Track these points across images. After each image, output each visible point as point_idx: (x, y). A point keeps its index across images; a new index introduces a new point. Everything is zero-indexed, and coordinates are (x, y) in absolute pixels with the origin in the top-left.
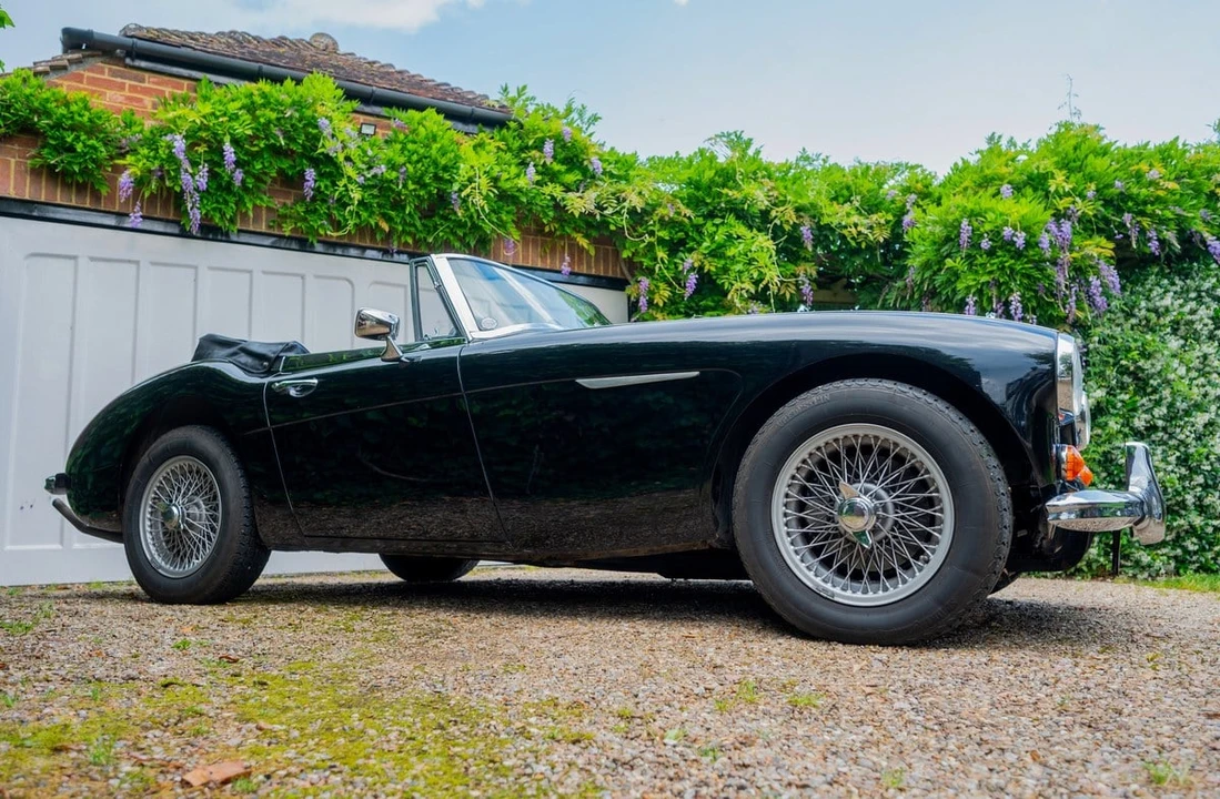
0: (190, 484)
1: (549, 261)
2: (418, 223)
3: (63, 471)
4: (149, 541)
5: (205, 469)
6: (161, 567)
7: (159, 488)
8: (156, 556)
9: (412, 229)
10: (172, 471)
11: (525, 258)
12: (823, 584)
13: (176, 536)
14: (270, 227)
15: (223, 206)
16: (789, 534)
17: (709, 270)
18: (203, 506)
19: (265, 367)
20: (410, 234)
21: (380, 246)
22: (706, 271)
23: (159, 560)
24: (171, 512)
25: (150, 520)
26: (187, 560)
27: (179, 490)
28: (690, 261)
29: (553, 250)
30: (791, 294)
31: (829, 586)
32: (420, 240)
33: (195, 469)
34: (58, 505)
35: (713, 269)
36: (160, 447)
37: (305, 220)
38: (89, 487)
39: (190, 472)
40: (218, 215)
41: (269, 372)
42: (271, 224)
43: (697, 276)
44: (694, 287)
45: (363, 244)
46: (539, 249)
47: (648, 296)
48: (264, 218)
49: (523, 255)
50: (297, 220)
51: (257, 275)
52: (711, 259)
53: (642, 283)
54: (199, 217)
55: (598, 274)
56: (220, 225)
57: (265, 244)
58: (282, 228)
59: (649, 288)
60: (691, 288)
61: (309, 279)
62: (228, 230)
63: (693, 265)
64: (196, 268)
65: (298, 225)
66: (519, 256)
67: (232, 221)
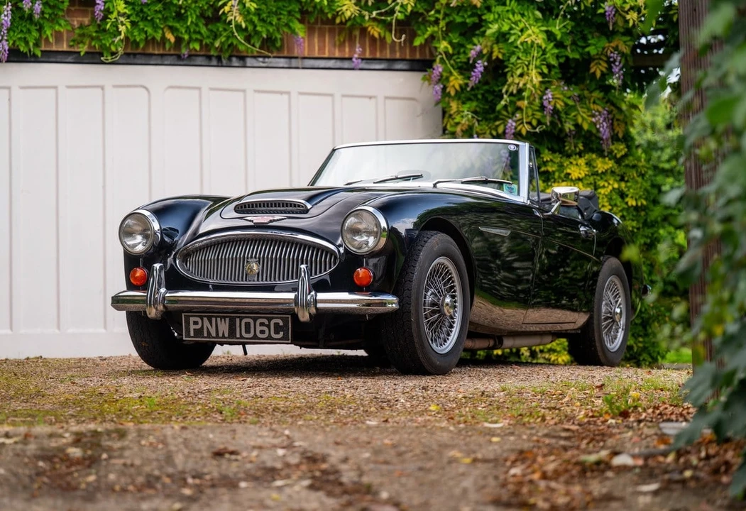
1: (347, 50)
2: (204, 30)
9: (199, 37)
11: (322, 49)
14: (71, 46)
15: (27, 36)
17: (497, 58)
20: (196, 40)
21: (172, 52)
22: (494, 58)
28: (478, 48)
29: (351, 39)
30: (602, 71)
32: (207, 45)
35: (500, 57)
37: (98, 38)
40: (23, 44)
42: (72, 43)
43: (486, 64)
44: (480, 76)
45: (156, 52)
46: (337, 38)
47: (442, 84)
48: (65, 38)
49: (319, 46)
50: (92, 39)
51: (62, 89)
52: (501, 45)
53: (434, 71)
54: (7, 48)
55: (403, 57)
56: (25, 51)
57: (68, 60)
58: (79, 48)
59: (441, 76)
60: (476, 77)
61: (108, 89)
62: (34, 54)
63: (481, 52)
64: (9, 88)
65: (93, 44)
66: (314, 47)
67: (37, 45)
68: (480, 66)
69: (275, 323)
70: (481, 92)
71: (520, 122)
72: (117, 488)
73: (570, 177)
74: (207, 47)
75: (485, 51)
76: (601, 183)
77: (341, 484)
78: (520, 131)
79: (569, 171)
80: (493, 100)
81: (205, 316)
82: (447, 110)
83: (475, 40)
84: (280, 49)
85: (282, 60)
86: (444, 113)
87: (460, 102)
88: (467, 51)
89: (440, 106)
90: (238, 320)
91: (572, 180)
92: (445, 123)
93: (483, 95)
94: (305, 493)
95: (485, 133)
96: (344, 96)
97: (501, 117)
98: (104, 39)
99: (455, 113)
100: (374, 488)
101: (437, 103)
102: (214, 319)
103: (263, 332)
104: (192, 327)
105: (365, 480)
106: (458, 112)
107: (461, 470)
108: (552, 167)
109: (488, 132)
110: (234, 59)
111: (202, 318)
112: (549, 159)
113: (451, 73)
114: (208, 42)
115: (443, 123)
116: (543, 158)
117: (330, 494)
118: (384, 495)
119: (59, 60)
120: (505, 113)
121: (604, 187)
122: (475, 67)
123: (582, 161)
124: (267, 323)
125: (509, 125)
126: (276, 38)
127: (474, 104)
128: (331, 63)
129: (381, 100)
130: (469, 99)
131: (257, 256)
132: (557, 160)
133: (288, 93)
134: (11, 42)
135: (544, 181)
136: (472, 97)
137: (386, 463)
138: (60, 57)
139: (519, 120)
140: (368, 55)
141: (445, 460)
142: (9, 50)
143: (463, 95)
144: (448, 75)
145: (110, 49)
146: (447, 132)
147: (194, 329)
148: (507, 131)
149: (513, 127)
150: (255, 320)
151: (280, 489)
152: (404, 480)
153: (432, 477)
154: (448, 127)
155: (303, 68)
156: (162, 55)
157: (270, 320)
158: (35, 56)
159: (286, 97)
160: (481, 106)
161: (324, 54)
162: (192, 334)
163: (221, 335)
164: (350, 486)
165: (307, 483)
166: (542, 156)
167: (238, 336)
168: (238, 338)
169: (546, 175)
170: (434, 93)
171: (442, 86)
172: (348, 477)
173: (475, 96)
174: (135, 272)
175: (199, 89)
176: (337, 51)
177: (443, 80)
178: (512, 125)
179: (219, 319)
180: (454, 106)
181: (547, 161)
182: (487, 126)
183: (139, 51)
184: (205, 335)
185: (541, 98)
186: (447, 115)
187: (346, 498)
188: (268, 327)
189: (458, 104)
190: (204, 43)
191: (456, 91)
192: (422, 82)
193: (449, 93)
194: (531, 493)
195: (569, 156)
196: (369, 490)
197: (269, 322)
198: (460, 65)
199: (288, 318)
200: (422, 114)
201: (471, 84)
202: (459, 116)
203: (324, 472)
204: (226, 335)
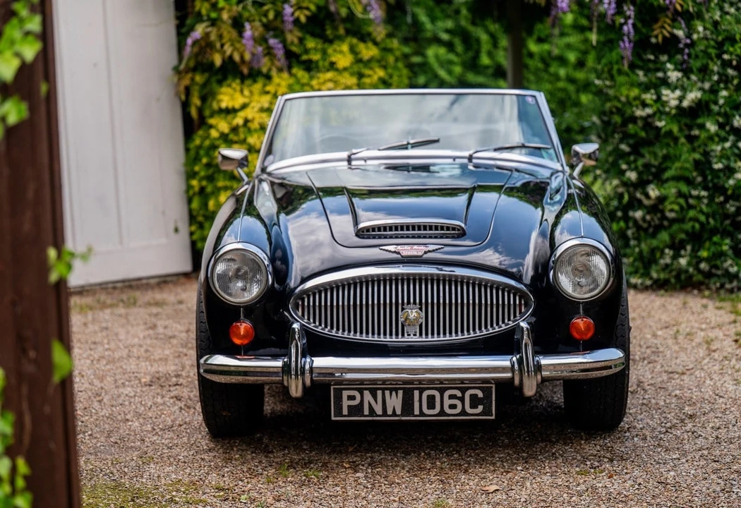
69: (471, 395)
71: (296, 7)
73: (335, 66)
76: (367, 72)
78: (299, 18)
79: (333, 59)
81: (366, 389)
90: (416, 393)
91: (337, 70)
102: (379, 393)
103: (453, 407)
104: (346, 403)
108: (315, 54)
109: (257, 19)
111: (361, 391)
112: (312, 46)
116: (306, 45)
121: (369, 76)
123: (345, 48)
124: (459, 394)
131: (418, 301)
132: (320, 46)
135: (308, 72)
139: (294, 5)
147: (348, 406)
150: (442, 391)
157: (463, 390)
162: (345, 412)
163: (390, 412)
166: (305, 43)
167: (417, 412)
168: (417, 416)
174: (238, 328)
179: (387, 393)
181: (310, 48)
184: (366, 412)
188: (462, 399)
195: (331, 42)
197: (463, 393)
199: (492, 387)
204: (399, 412)
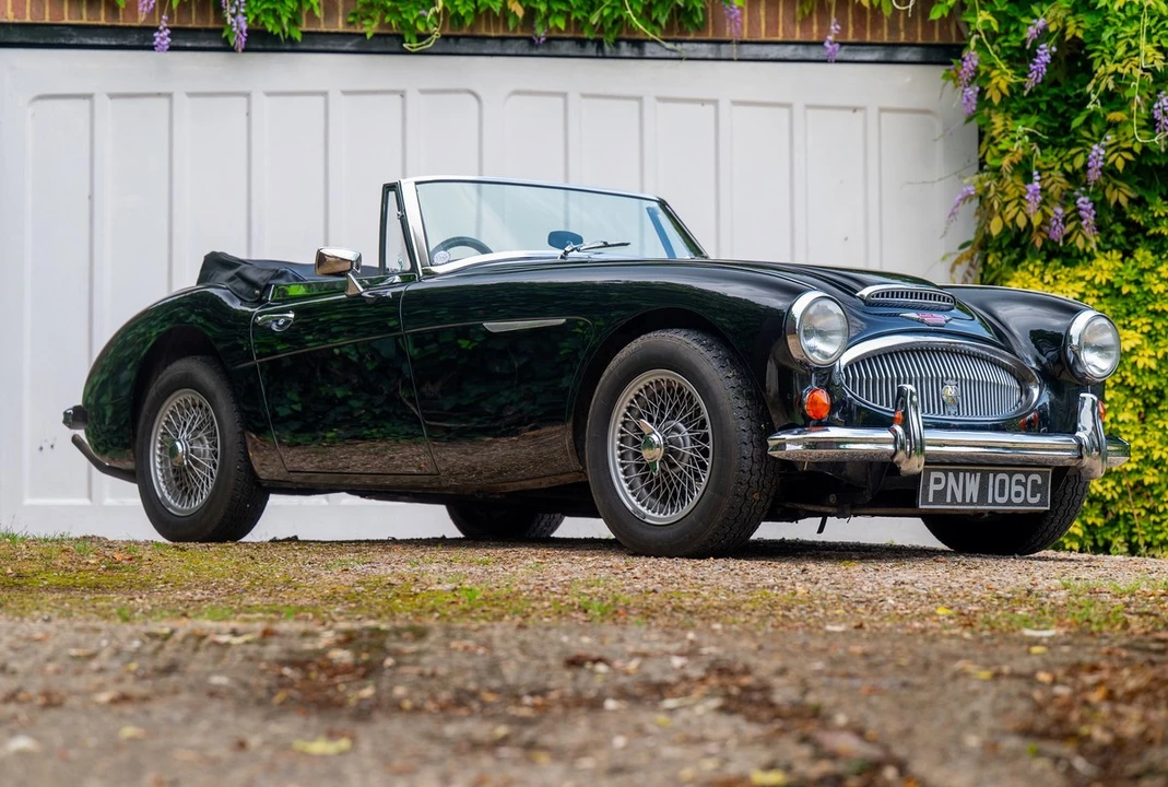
0: (195, 418)
3: (79, 402)
4: (160, 478)
5: (206, 403)
6: (170, 506)
7: (167, 422)
8: (166, 495)
9: (564, 7)
10: (178, 405)
11: (772, 26)
12: (639, 507)
13: (183, 474)
14: (350, 24)
15: (278, 6)
16: (622, 465)
17: (1075, 37)
18: (207, 442)
19: (256, 295)
21: (519, 34)
22: (1068, 38)
23: (169, 498)
24: (176, 448)
25: (160, 456)
26: (193, 498)
27: (185, 425)
28: (1041, 23)
29: (823, 11)
31: (644, 509)
32: (577, 21)
33: (197, 402)
34: (76, 441)
35: (1080, 34)
36: (165, 381)
37: (395, 11)
38: (107, 423)
39: (194, 406)
41: (260, 302)
42: (351, 19)
43: (1054, 49)
44: (1045, 70)
45: (493, 34)
46: (798, 9)
47: (978, 85)
48: (340, 11)
49: (766, 22)
50: (386, 11)
51: (335, 97)
52: (1080, 17)
53: (965, 64)
54: (245, 27)
55: (911, 40)
56: (275, 33)
57: (345, 48)
58: (363, 26)
59: (977, 71)
60: (1038, 73)
61: (412, 97)
62: (290, 36)
63: (1045, 29)
64: (247, 95)
65: (387, 19)
66: (759, 25)
67: (294, 22)
68: (1045, 53)
70: (1045, 98)
71: (1114, 148)
72: (407, 704)
74: (579, 24)
75: (1052, 28)
77: (772, 705)
78: (1113, 164)
80: (1065, 112)
82: (986, 129)
83: (1035, 9)
84: (699, 28)
85: (705, 46)
86: (981, 134)
87: (1009, 115)
88: (1021, 28)
89: (974, 124)
92: (983, 150)
93: (1049, 104)
94: (710, 718)
95: (1052, 169)
96: (808, 107)
97: (1079, 141)
98: (405, 12)
99: (1000, 134)
100: (824, 712)
101: (969, 119)
105: (812, 699)
106: (1006, 132)
107: (974, 686)
109: (1058, 167)
110: (623, 45)
112: (1163, 214)
113: (993, 66)
114: (580, 17)
115: (979, 152)
116: (1152, 212)
117: (751, 719)
118: (841, 719)
119: (330, 47)
120: (1086, 134)
122: (1036, 55)
125: (1094, 153)
126: (694, 7)
127: (1034, 119)
128: (788, 51)
129: (873, 113)
130: (1025, 111)
133: (715, 102)
134: (252, 18)
135: (1154, 253)
136: (1030, 108)
137: (849, 676)
138: (332, 42)
139: (1111, 146)
140: (850, 38)
141: (947, 675)
142: (248, 31)
143: (1016, 104)
144: (989, 69)
145: (416, 28)
146: (985, 167)
148: (1090, 164)
149: (1101, 158)
151: (671, 711)
152: (875, 699)
153: (923, 696)
154: (988, 159)
155: (739, 60)
156: (503, 39)
158: (291, 40)
159: (710, 108)
160: (1046, 123)
161: (777, 35)
164: (786, 709)
165: (715, 703)
166: (1150, 208)
169: (1157, 243)
170: (965, 101)
171: (977, 89)
172: (784, 693)
173: (1036, 105)
175: (564, 95)
176: (798, 29)
177: (980, 78)
178: (1099, 155)
180: (998, 121)
181: (1160, 216)
182: (1056, 155)
183: (465, 32)
185: (1150, 108)
186: (986, 139)
187: (778, 724)
189: (1006, 119)
190: (573, 18)
191: (1003, 95)
192: (943, 81)
193: (990, 99)
194: (1083, 720)
196: (817, 714)
198: (1009, 52)
200: (943, 136)
201: (1030, 84)
202: (1007, 138)
203: (746, 689)
